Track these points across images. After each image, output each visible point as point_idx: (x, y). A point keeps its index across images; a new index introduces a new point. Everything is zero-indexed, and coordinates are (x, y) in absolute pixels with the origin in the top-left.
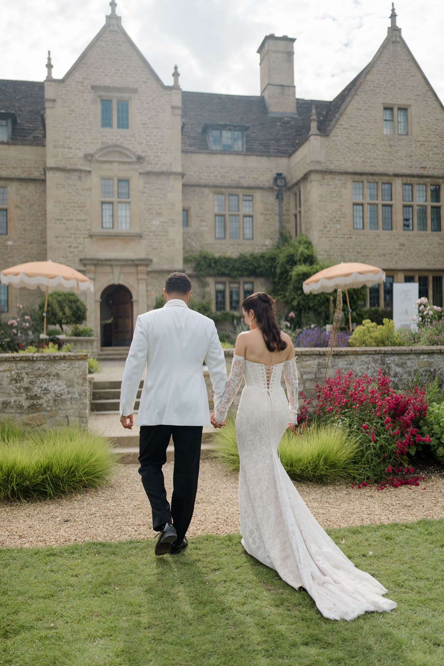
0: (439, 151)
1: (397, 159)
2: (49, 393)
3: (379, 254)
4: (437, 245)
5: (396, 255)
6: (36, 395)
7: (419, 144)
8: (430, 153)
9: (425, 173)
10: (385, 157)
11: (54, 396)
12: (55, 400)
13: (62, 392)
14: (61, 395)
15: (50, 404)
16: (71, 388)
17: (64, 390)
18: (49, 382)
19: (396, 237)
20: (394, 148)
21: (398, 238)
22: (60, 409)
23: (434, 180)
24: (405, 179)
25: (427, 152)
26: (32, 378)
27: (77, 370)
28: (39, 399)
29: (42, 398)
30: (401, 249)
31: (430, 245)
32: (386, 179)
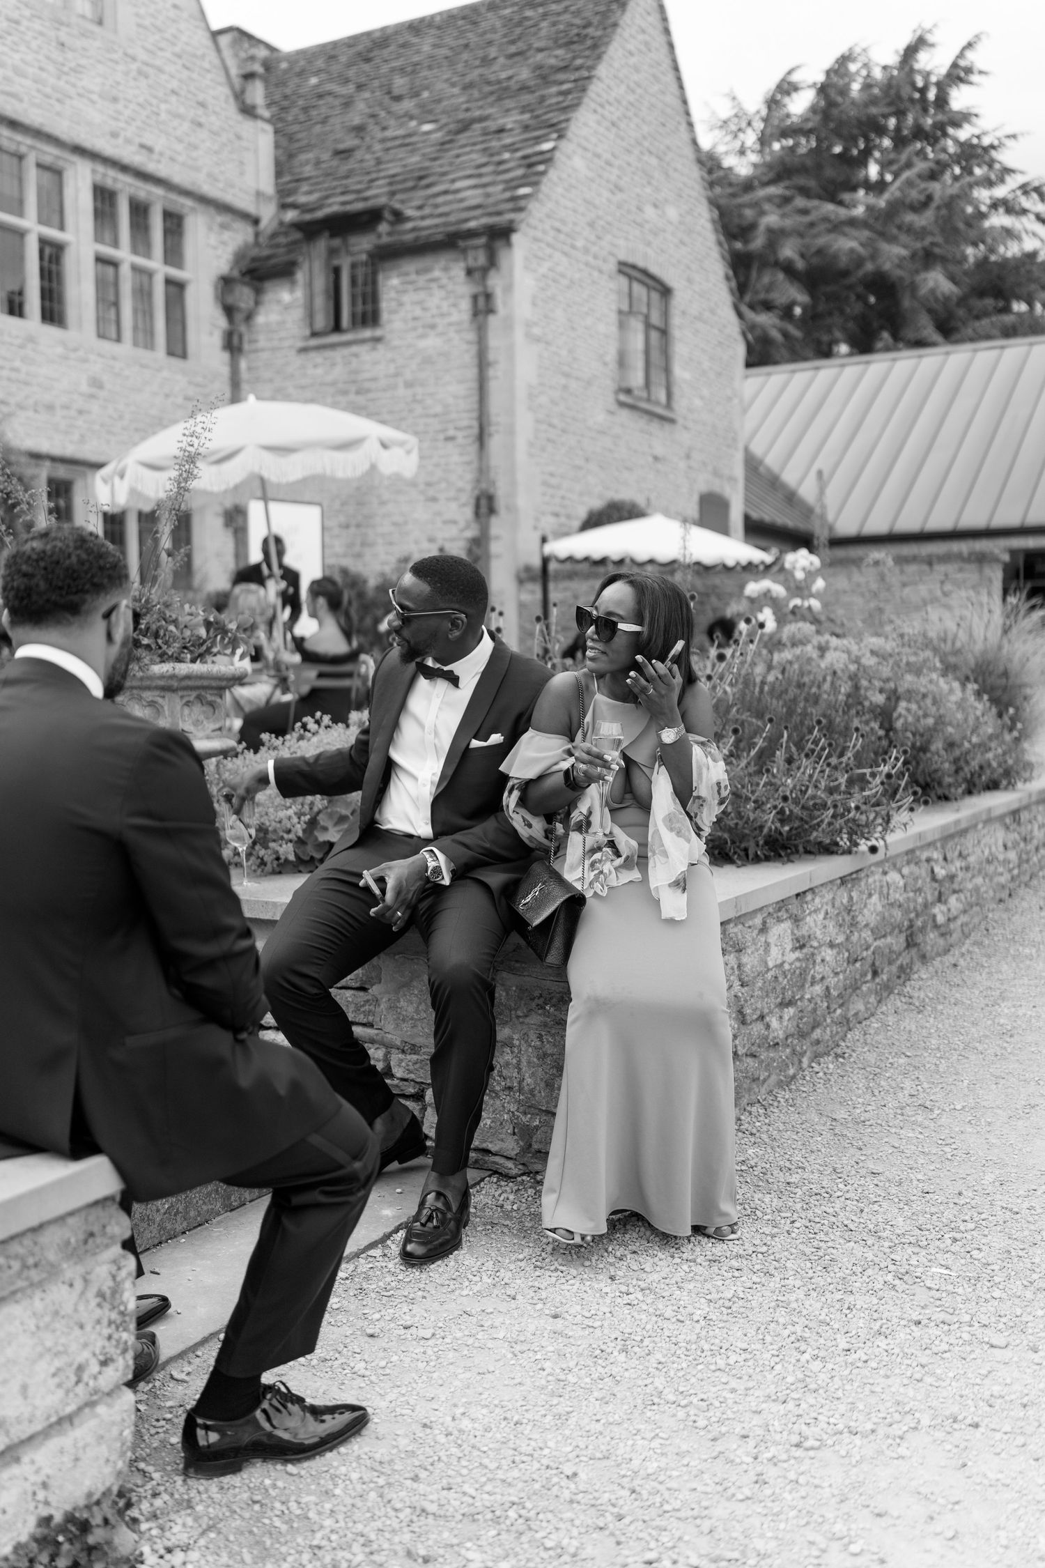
0: (182, 110)
1: (80, 95)
3: (36, 404)
4: (180, 400)
5: (80, 412)
7: (134, 66)
8: (163, 107)
9: (151, 167)
10: (44, 75)
19: (81, 353)
20: (70, 55)
21: (85, 361)
23: (173, 196)
24: (101, 168)
25: (154, 102)
30: (92, 396)
31: (167, 396)
32: (50, 153)
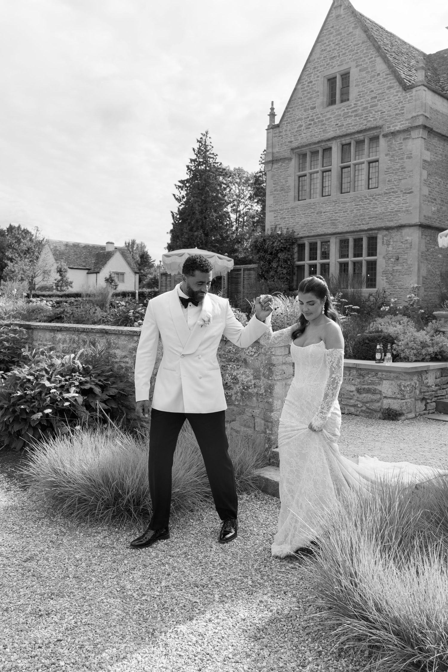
2: (238, 383)
6: (227, 383)
11: (241, 387)
12: (242, 393)
13: (249, 383)
14: (248, 387)
15: (237, 398)
16: (257, 380)
17: (250, 381)
18: (238, 369)
22: (246, 405)
26: (224, 362)
27: (264, 358)
28: (229, 389)
29: (232, 389)
